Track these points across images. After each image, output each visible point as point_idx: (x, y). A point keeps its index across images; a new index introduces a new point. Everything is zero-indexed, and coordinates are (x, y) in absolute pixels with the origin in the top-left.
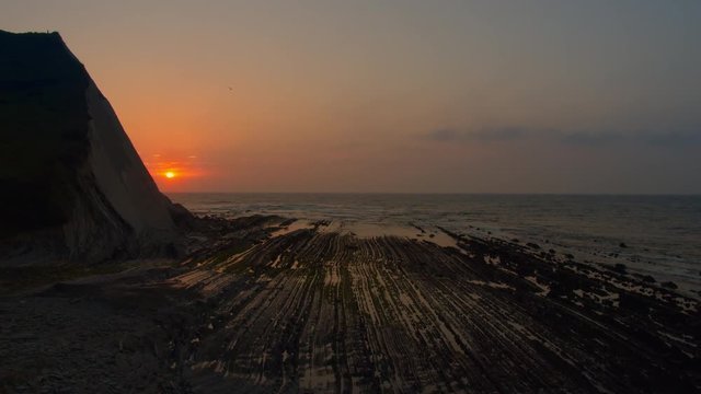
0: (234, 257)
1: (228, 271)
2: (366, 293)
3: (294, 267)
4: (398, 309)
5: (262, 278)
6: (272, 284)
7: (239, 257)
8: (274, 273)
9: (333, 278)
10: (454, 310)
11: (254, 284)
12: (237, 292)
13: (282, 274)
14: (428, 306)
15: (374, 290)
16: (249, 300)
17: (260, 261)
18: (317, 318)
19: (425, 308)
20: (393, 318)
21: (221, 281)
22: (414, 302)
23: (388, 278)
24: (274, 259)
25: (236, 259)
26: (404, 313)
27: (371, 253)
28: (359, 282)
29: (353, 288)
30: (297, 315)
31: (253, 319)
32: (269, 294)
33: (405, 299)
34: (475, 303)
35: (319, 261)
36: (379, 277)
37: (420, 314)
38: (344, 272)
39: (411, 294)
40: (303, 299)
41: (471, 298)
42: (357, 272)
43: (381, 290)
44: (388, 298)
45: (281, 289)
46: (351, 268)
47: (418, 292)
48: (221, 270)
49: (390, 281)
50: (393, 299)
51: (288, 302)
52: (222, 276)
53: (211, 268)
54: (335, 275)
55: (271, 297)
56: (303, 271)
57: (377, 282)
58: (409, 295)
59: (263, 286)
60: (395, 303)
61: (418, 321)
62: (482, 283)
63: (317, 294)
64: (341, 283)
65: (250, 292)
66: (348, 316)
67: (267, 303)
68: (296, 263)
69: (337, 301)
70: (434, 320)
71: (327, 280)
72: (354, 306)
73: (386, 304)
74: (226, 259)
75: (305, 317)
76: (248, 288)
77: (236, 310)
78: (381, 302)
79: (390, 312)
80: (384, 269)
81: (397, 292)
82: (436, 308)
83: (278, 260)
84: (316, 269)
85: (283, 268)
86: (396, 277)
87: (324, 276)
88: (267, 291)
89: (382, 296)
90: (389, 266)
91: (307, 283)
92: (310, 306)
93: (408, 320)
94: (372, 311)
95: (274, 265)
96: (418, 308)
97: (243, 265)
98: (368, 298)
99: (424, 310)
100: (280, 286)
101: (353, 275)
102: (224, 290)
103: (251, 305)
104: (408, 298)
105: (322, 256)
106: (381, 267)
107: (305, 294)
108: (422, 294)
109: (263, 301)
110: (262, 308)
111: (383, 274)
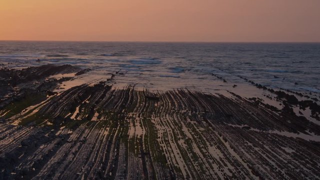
0: (29, 109)
1: (24, 124)
2: (174, 145)
3: (94, 119)
4: (208, 162)
5: (62, 131)
6: (74, 136)
7: (34, 109)
8: (74, 125)
9: (137, 131)
10: (268, 164)
11: (54, 137)
12: (37, 146)
13: (82, 126)
14: (240, 160)
15: (181, 142)
16: (51, 154)
17: (58, 113)
18: (125, 172)
19: (236, 161)
20: (204, 172)
21: (17, 135)
22: (225, 155)
23: (194, 130)
24: (73, 111)
25: (31, 111)
26: (215, 166)
27: (173, 104)
28: (165, 134)
29: (159, 140)
30: (104, 168)
31: (58, 174)
32: (72, 147)
33: (214, 152)
34: (289, 157)
35: (120, 112)
36: (185, 129)
37: (232, 168)
38: (147, 123)
39: (220, 146)
40: (108, 152)
41: (284, 151)
42: (161, 124)
43: (188, 142)
44: (197, 150)
45: (84, 142)
46: (155, 120)
47: (227, 144)
48: (16, 123)
49: (197, 133)
50: (201, 151)
51: (93, 155)
52: (18, 129)
53: (4, 121)
54: (138, 127)
55: (74, 150)
56: (105, 122)
57: (182, 133)
58: (219, 148)
59: (64, 139)
60: (205, 156)
61: (231, 175)
62: (295, 136)
63: (122, 147)
64: (146, 136)
65: (51, 146)
66: (157, 169)
67: (70, 156)
68: (97, 114)
69: (144, 155)
70: (248, 174)
71: (131, 132)
72: (162, 159)
73: (195, 156)
74: (20, 111)
75: (113, 170)
76: (47, 141)
77: (39, 165)
78: (190, 155)
79: (200, 165)
80: (189, 120)
81: (205, 144)
82: (248, 162)
83: (77, 111)
84: (119, 120)
85: (83, 121)
86: (202, 129)
87: (128, 128)
88: (70, 144)
89: (190, 148)
90: (194, 117)
91: (110, 136)
92: (116, 160)
93: (219, 173)
94: (181, 164)
95: (73, 117)
96: (230, 162)
97: (40, 117)
98: (176, 151)
99: (236, 164)
100: (82, 139)
101: (158, 127)
102: (23, 143)
103: (54, 160)
104: (218, 151)
105: (122, 107)
106: (185, 119)
107: (109, 146)
108: (232, 147)
109: (66, 155)
110: (66, 162)
111: (189, 126)
